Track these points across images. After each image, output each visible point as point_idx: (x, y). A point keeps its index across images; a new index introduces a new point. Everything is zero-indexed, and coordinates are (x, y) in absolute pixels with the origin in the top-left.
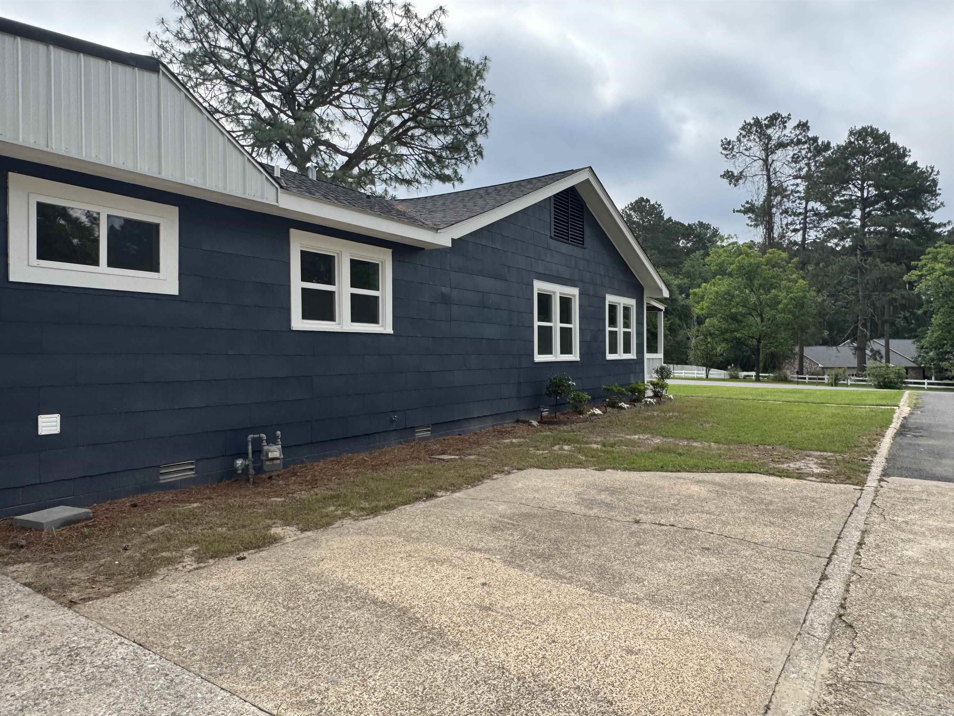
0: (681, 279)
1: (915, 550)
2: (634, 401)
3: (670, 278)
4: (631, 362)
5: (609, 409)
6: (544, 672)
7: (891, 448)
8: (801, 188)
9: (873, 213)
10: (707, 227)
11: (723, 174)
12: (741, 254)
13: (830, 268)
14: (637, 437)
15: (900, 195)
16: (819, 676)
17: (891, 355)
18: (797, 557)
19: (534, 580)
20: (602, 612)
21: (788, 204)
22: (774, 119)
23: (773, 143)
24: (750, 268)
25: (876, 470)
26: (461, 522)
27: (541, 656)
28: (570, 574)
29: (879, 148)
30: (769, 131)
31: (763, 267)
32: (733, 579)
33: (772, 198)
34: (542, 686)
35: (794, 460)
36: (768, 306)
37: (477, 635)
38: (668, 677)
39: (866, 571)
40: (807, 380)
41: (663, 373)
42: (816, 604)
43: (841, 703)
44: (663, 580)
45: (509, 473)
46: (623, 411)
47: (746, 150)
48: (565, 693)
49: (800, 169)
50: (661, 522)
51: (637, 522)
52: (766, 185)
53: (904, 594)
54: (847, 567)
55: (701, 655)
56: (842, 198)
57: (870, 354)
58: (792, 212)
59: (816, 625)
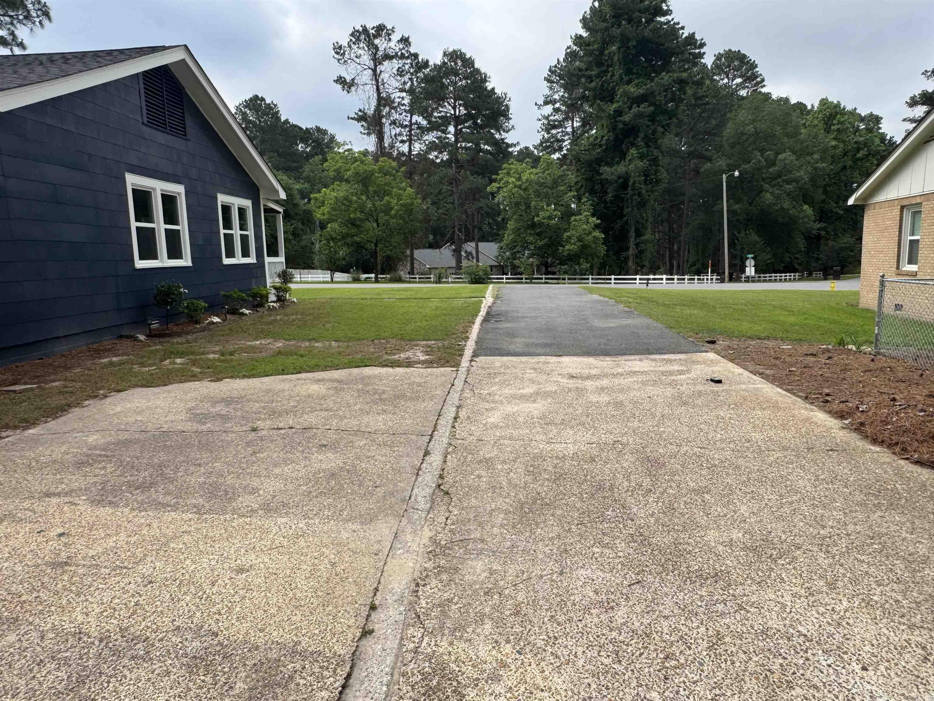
0: (302, 184)
1: (495, 416)
2: (257, 306)
3: (291, 181)
4: (251, 266)
5: (228, 317)
6: (136, 623)
7: (479, 332)
8: (406, 101)
9: (464, 130)
10: (325, 132)
11: (336, 78)
12: (356, 161)
13: (432, 178)
14: (258, 342)
15: (483, 115)
16: (422, 546)
17: (481, 256)
18: (405, 439)
19: (130, 516)
20: (211, 534)
21: (395, 116)
22: (380, 28)
23: (380, 53)
24: (365, 175)
25: (468, 352)
26: (34, 464)
27: (133, 604)
28: (175, 500)
29: (466, 71)
30: (377, 41)
31: (377, 175)
32: (348, 471)
33: (382, 108)
34: (132, 640)
35: (404, 350)
36: (383, 212)
37: (45, 601)
38: (280, 587)
39: (460, 441)
40: (417, 280)
41: (285, 277)
42: (420, 479)
43: (439, 567)
44: (279, 485)
45: (106, 397)
46: (244, 317)
47: (357, 57)
48: (161, 640)
49: (405, 83)
50: (280, 426)
51: (254, 430)
52: (375, 95)
53: (487, 456)
54: (445, 440)
55: (315, 554)
56: (440, 115)
57: (465, 255)
58: (400, 124)
59: (419, 499)
